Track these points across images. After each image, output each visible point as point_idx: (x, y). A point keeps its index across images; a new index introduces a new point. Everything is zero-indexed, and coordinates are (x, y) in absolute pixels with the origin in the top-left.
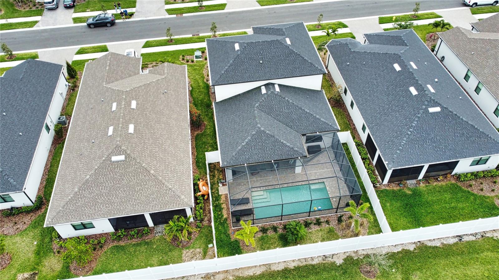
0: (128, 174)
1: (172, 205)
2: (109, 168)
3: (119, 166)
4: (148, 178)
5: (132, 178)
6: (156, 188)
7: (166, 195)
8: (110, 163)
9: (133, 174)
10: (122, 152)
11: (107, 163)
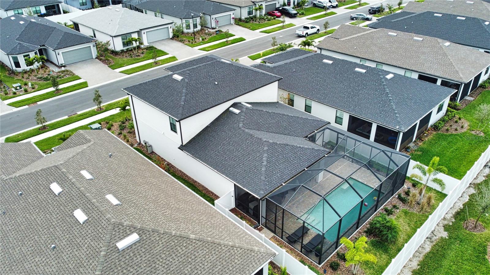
0: (158, 257)
1: (251, 266)
2: (122, 263)
3: (136, 252)
4: (194, 248)
5: (168, 259)
6: (214, 255)
7: (233, 257)
8: (117, 255)
9: (167, 253)
10: (128, 231)
11: (113, 257)
